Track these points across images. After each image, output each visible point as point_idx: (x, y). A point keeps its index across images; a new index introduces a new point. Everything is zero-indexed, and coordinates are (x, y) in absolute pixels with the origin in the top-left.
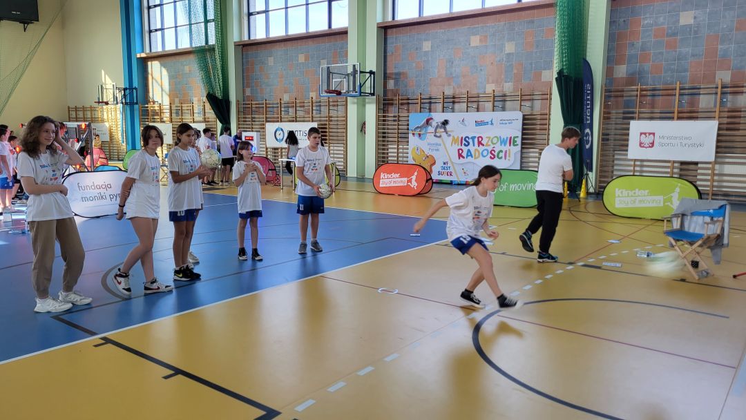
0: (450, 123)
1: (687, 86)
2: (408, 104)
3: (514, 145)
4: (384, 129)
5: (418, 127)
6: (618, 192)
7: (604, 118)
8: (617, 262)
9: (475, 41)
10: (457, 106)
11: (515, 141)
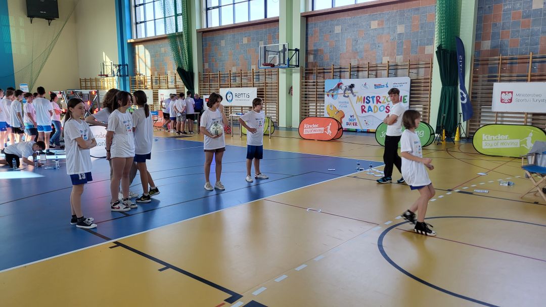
0: (355, 86)
1: (538, 55)
2: (324, 72)
3: (404, 102)
4: (306, 91)
5: (331, 90)
6: (484, 137)
7: (474, 81)
8: (486, 189)
9: (374, 24)
10: (360, 74)
11: (405, 99)
